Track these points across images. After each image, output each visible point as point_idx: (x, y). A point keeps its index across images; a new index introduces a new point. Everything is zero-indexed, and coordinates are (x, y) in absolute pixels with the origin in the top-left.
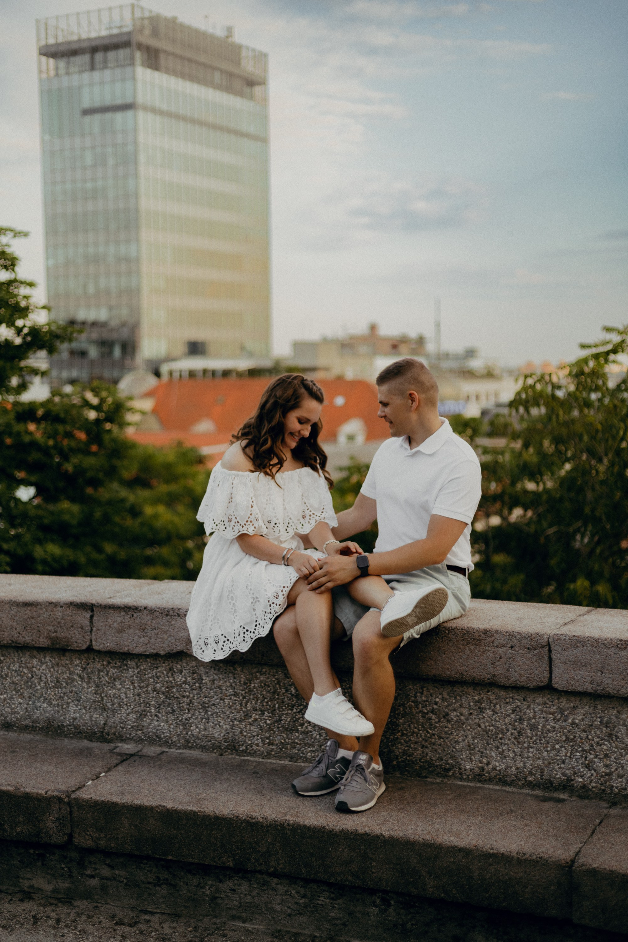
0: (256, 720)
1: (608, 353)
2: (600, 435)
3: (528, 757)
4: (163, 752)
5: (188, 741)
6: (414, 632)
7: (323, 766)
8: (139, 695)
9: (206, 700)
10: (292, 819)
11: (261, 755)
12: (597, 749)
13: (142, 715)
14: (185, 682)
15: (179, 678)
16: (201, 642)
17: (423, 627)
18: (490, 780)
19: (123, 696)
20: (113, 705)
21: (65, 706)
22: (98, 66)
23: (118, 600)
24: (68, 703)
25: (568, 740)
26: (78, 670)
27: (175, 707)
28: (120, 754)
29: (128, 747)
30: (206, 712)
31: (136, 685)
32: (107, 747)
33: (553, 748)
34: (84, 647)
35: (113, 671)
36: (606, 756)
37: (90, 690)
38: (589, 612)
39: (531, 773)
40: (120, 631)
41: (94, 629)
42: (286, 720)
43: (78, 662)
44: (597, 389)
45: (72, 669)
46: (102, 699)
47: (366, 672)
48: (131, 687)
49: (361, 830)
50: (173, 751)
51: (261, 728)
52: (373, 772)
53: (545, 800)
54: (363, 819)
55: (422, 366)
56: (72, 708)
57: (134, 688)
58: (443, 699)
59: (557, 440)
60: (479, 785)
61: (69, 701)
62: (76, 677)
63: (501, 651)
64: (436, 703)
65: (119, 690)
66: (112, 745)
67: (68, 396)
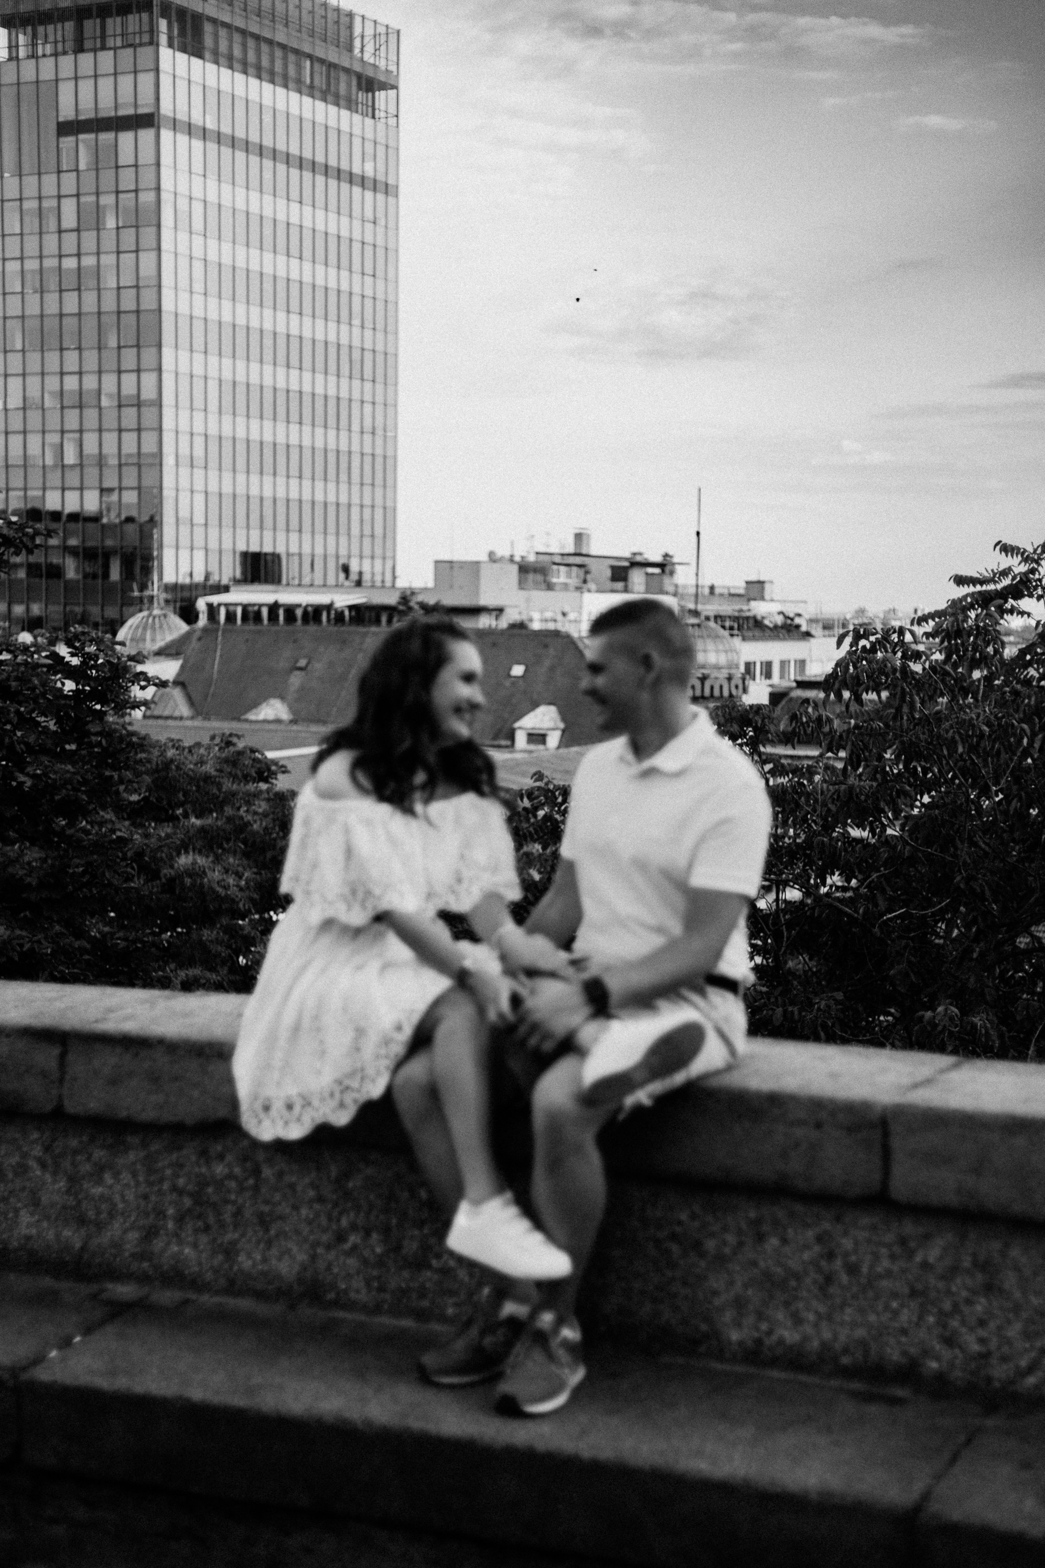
0: (355, 1248)
1: (1004, 594)
2: (986, 744)
3: (842, 1324)
4: (186, 1302)
5: (232, 1282)
6: (642, 1096)
7: (474, 1332)
8: (146, 1197)
9: (266, 1209)
10: (416, 1424)
11: (364, 1308)
12: (966, 1309)
13: (150, 1233)
14: (230, 1176)
15: (220, 1169)
16: (258, 1106)
17: (657, 1087)
18: (773, 1362)
19: (117, 1198)
20: (98, 1213)
21: (11, 1215)
22: (88, 44)
23: (112, 1025)
24: (17, 1211)
25: (914, 1293)
26: (37, 1151)
27: (211, 1220)
28: (110, 1303)
29: (125, 1291)
30: (267, 1230)
31: (141, 1179)
32: (85, 1289)
33: (887, 1307)
34: (49, 1108)
35: (99, 1154)
36: (982, 1323)
37: (57, 1186)
38: (956, 1066)
39: (846, 1351)
40: (114, 1081)
41: (68, 1077)
42: (411, 1247)
43: (35, 1135)
44: (982, 661)
45: (25, 1149)
46: (79, 1203)
47: (555, 1165)
48: (132, 1183)
49: (541, 1446)
50: (206, 1299)
51: (365, 1262)
52: (566, 1344)
53: (869, 1398)
54: (545, 1428)
55: (669, 612)
56: (25, 1218)
57: (138, 1184)
58: (693, 1216)
59: (909, 752)
60: (752, 1370)
61: (19, 1205)
62: (32, 1163)
63: (799, 1132)
64: (680, 1223)
65: (111, 1187)
66: (94, 1288)
67: (25, 649)
